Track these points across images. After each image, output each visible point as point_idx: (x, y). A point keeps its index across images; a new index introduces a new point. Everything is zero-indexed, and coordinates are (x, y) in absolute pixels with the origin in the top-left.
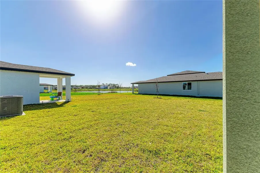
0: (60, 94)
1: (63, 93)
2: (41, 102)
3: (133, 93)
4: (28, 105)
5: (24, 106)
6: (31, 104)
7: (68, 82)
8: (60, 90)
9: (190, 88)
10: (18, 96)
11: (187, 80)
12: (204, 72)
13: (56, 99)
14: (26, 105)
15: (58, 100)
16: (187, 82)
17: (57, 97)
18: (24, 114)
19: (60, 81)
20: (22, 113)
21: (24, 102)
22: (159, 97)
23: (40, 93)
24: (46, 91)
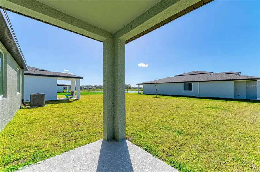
0: (72, 93)
1: (75, 92)
2: (58, 99)
3: (139, 93)
4: (49, 101)
5: (46, 101)
6: (52, 101)
7: (78, 83)
8: (72, 90)
9: (190, 89)
10: (42, 94)
11: (188, 81)
12: (212, 73)
13: (69, 97)
14: (48, 101)
15: (71, 98)
16: (188, 83)
17: (70, 96)
18: (46, 106)
19: (73, 83)
20: (44, 105)
21: (46, 99)
22: (158, 96)
23: (58, 92)
24: (64, 91)
